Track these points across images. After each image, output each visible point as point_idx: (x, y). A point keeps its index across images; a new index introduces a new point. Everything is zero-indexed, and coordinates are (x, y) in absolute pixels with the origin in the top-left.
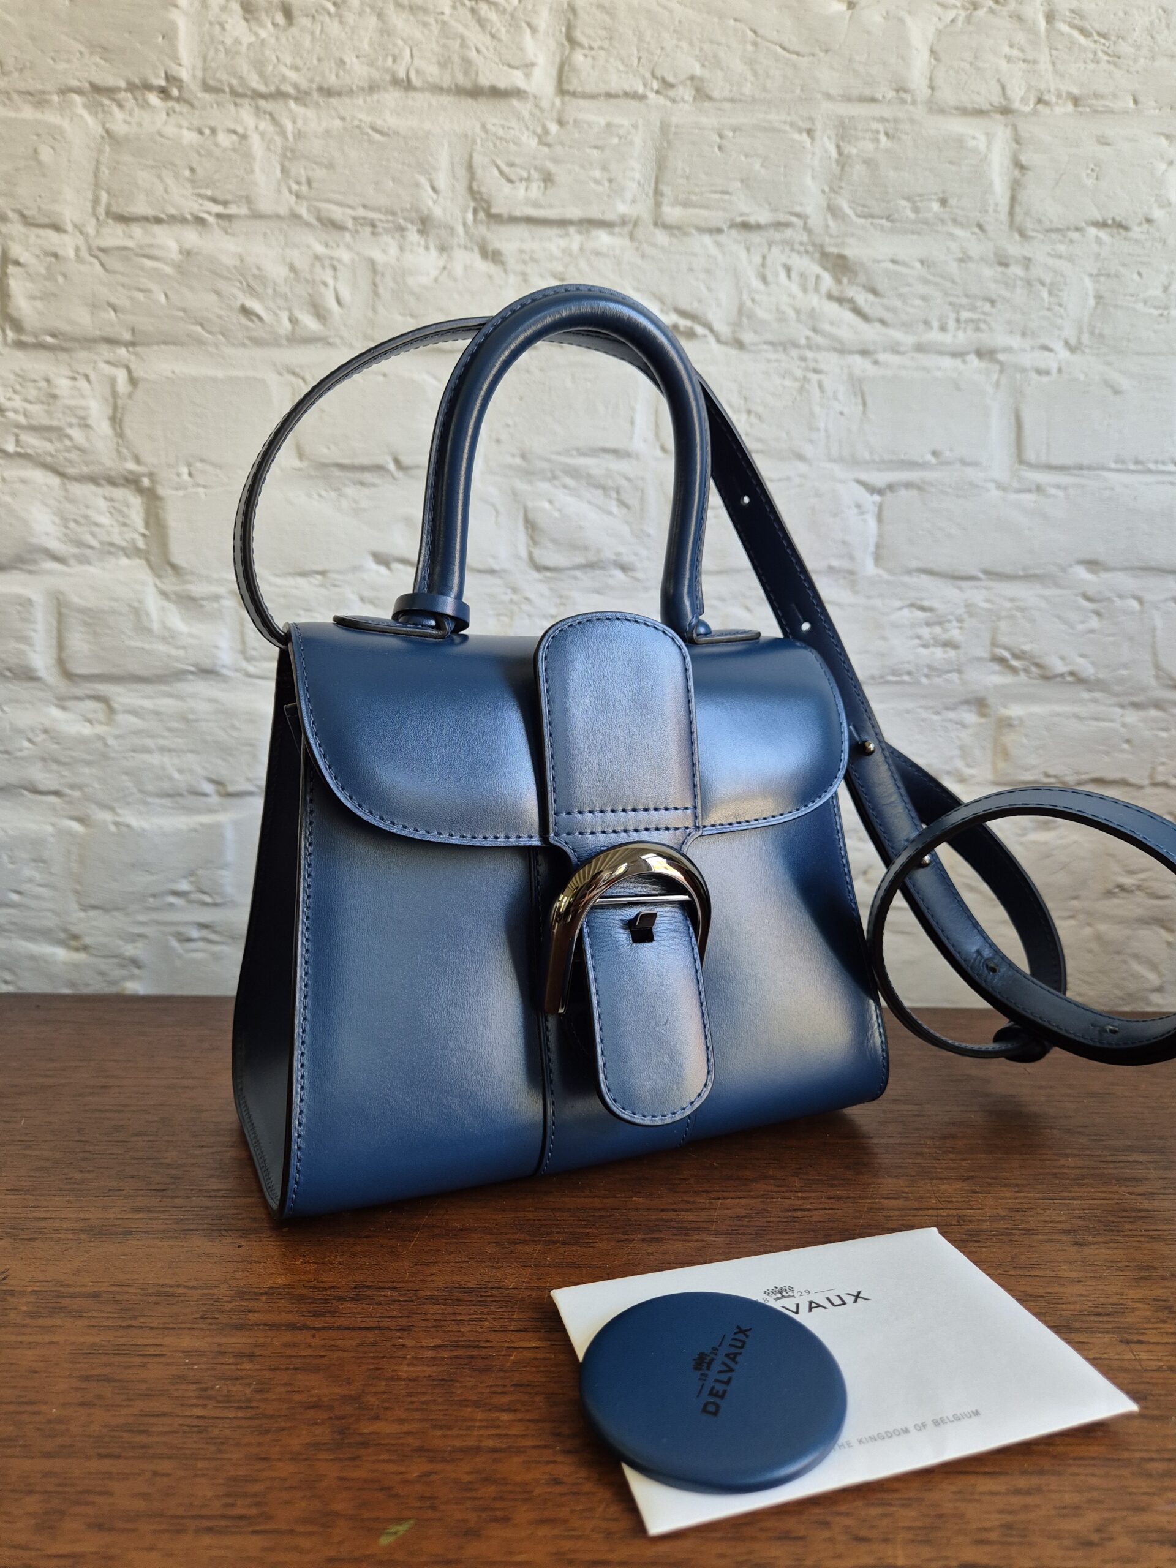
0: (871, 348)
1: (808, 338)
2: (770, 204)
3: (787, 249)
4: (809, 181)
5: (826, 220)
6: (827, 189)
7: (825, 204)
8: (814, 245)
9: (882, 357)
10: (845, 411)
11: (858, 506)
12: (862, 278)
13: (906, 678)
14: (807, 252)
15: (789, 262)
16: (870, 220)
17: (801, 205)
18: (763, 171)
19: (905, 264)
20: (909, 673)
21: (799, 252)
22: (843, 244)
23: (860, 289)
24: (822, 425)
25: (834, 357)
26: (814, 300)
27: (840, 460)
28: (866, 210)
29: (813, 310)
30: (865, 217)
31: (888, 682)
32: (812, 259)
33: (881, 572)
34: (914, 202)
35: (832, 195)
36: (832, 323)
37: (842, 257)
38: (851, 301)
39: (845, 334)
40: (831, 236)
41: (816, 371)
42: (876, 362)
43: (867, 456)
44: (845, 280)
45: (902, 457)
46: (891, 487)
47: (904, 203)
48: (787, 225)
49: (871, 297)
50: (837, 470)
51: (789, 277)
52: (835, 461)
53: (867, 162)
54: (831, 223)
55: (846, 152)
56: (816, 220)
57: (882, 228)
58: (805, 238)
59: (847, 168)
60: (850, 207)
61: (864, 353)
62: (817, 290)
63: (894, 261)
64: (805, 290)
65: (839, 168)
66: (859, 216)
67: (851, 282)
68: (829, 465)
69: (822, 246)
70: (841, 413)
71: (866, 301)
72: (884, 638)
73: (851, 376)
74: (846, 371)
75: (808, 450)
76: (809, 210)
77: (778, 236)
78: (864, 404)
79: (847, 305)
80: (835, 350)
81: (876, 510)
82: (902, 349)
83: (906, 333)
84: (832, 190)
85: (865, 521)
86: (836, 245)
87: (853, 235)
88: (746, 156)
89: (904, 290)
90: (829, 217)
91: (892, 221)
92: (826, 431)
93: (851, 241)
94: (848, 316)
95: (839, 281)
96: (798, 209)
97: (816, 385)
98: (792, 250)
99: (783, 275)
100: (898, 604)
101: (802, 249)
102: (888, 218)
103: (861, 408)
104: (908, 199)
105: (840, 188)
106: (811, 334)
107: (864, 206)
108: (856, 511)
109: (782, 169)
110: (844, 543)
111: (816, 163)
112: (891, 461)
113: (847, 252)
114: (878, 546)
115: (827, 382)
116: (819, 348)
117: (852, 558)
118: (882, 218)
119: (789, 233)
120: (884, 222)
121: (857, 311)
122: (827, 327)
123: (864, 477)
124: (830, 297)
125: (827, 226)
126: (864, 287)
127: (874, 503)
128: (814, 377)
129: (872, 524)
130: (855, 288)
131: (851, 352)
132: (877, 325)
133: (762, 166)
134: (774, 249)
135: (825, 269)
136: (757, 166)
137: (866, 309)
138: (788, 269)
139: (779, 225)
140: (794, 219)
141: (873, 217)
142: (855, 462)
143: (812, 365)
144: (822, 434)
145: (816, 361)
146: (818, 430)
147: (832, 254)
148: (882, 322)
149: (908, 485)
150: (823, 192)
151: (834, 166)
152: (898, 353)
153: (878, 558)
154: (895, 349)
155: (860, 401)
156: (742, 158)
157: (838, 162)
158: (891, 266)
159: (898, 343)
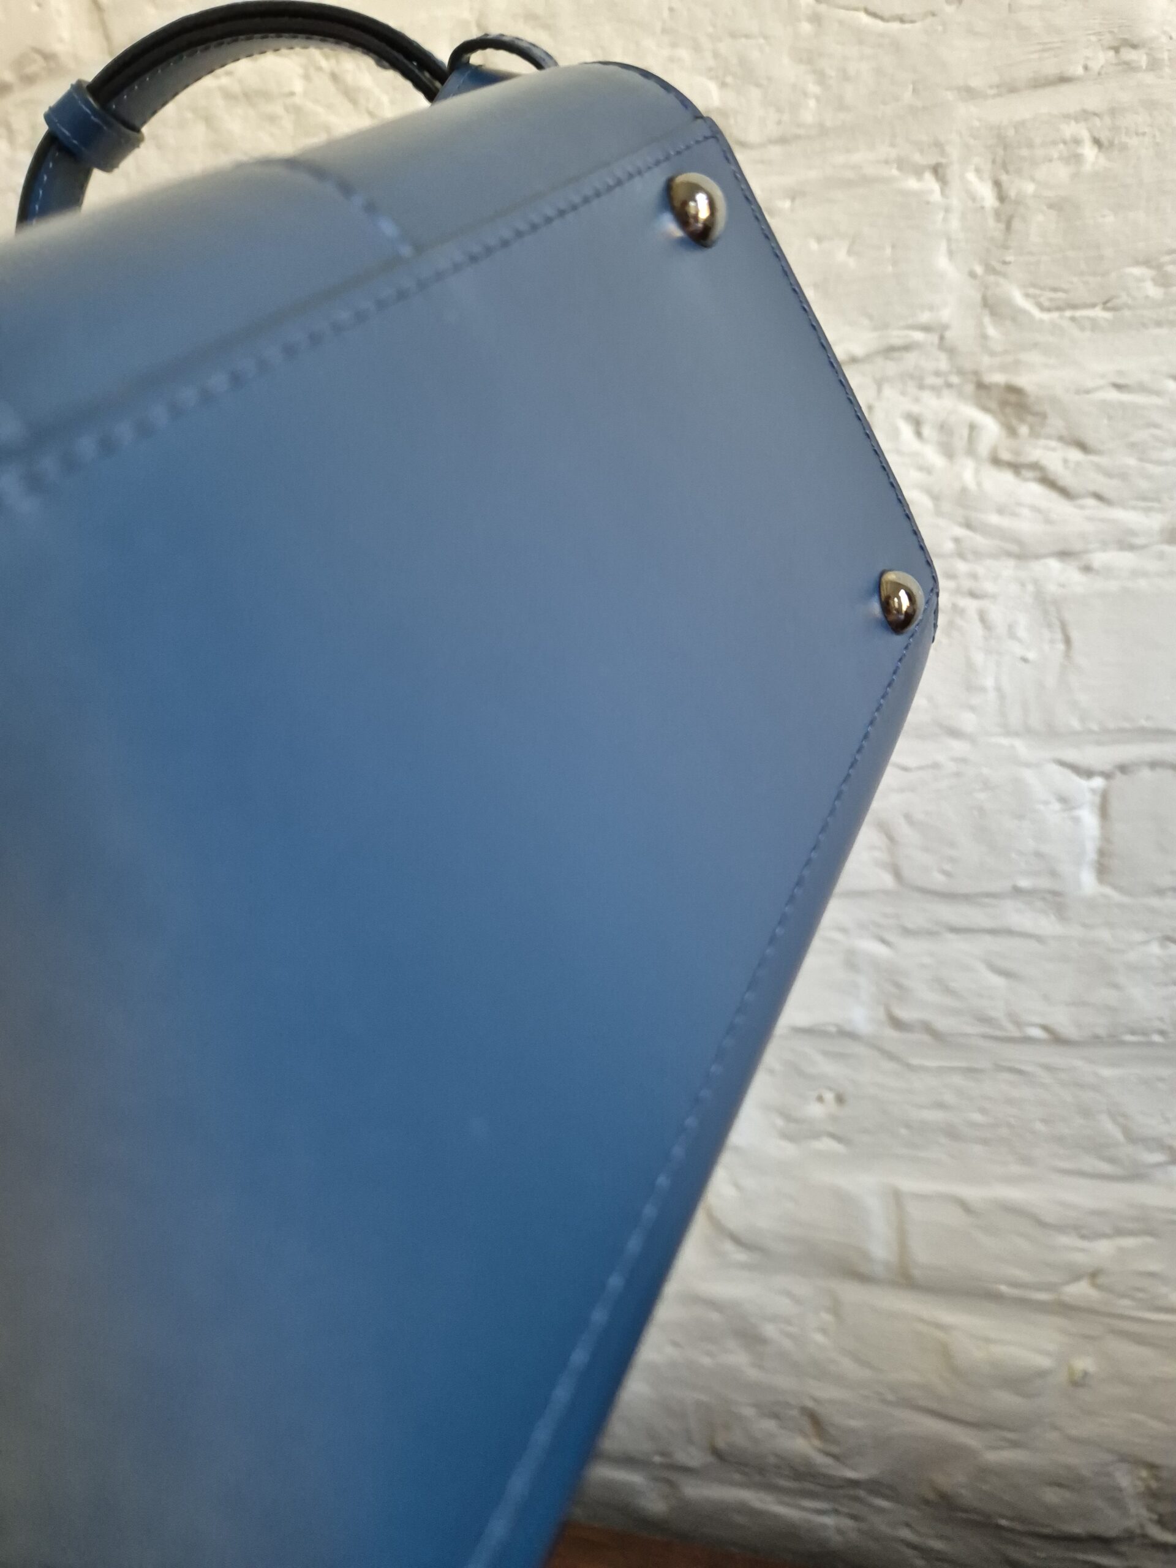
0: (1078, 546)
1: (957, 540)
2: (870, 317)
3: (912, 388)
4: (942, 262)
5: (980, 325)
6: (979, 270)
7: (978, 297)
8: (961, 372)
9: (1099, 559)
10: (1031, 655)
11: (1063, 800)
12: (1056, 423)
13: (1157, 1038)
14: (949, 386)
15: (915, 409)
16: (1068, 313)
17: (931, 308)
18: (852, 262)
19: (1142, 388)
20: (1162, 1033)
21: (934, 389)
22: (1017, 363)
23: (1053, 444)
24: (989, 682)
25: (1007, 568)
26: (968, 472)
27: (1027, 732)
28: (1060, 295)
29: (964, 490)
30: (1059, 309)
31: (1123, 1043)
32: (961, 395)
33: (1108, 891)
34: (1159, 267)
35: (992, 278)
36: (1001, 511)
37: (1013, 389)
38: (1035, 466)
39: (1026, 526)
40: (992, 354)
41: (973, 595)
42: (1087, 569)
43: (1076, 724)
44: (1024, 430)
45: (1143, 723)
46: (1123, 769)
47: (1137, 271)
48: (907, 348)
49: (1075, 455)
50: (1021, 747)
51: (919, 434)
52: (1017, 734)
53: (1057, 206)
54: (992, 331)
55: (1012, 194)
56: (961, 332)
57: (1094, 325)
58: (943, 363)
59: (1017, 224)
60: (1027, 296)
61: (1064, 555)
62: (971, 451)
63: (1118, 387)
64: (948, 452)
65: (1002, 226)
66: (1042, 308)
67: (1034, 434)
68: (1005, 741)
69: (976, 373)
70: (1025, 660)
71: (1065, 461)
72: (1116, 986)
73: (1039, 596)
74: (1030, 588)
75: (968, 721)
76: (946, 314)
77: (891, 368)
78: (1067, 641)
79: (1030, 474)
80: (1009, 554)
81: (1097, 799)
82: (1138, 541)
83: (1147, 510)
84: (990, 269)
85: (1077, 820)
86: (1003, 368)
87: (1036, 345)
88: (819, 239)
89: (1142, 435)
90: (987, 320)
91: (1114, 309)
92: (998, 689)
93: (1033, 357)
94: (1033, 491)
95: (1012, 432)
96: (925, 317)
97: (975, 617)
98: (921, 387)
99: (906, 431)
100: (1138, 936)
101: (939, 381)
102: (1106, 305)
103: (1061, 647)
104: (1147, 263)
105: (1005, 263)
106: (960, 532)
107: (1055, 290)
108: (1056, 806)
109: (888, 251)
110: (1038, 855)
111: (955, 224)
112: (1122, 730)
113: (1023, 381)
114: (1102, 853)
115: (996, 614)
116: (978, 555)
117: (1053, 874)
118: (1093, 306)
119: (911, 359)
120: (1098, 313)
121: (1048, 482)
122: (994, 519)
123: (1071, 755)
124: (996, 461)
125: (984, 337)
126: (1061, 439)
127: (1093, 791)
128: (971, 606)
129: (1090, 820)
130: (1042, 442)
131: (1038, 557)
132: (1091, 502)
133: (850, 252)
134: (888, 391)
135: (986, 409)
136: (841, 255)
137: (1066, 478)
138: (917, 423)
139: (890, 351)
140: (918, 336)
141: (1074, 307)
142: (1051, 733)
143: (967, 584)
144: (992, 695)
145: (974, 576)
146: (983, 689)
147: (997, 385)
148: (1098, 497)
149: (1154, 765)
150: (972, 275)
151: (991, 222)
152: (1132, 548)
153: (1102, 871)
154: (1125, 542)
155: (1059, 636)
156: (814, 245)
157: (997, 214)
158: (1114, 395)
159: (1133, 533)
